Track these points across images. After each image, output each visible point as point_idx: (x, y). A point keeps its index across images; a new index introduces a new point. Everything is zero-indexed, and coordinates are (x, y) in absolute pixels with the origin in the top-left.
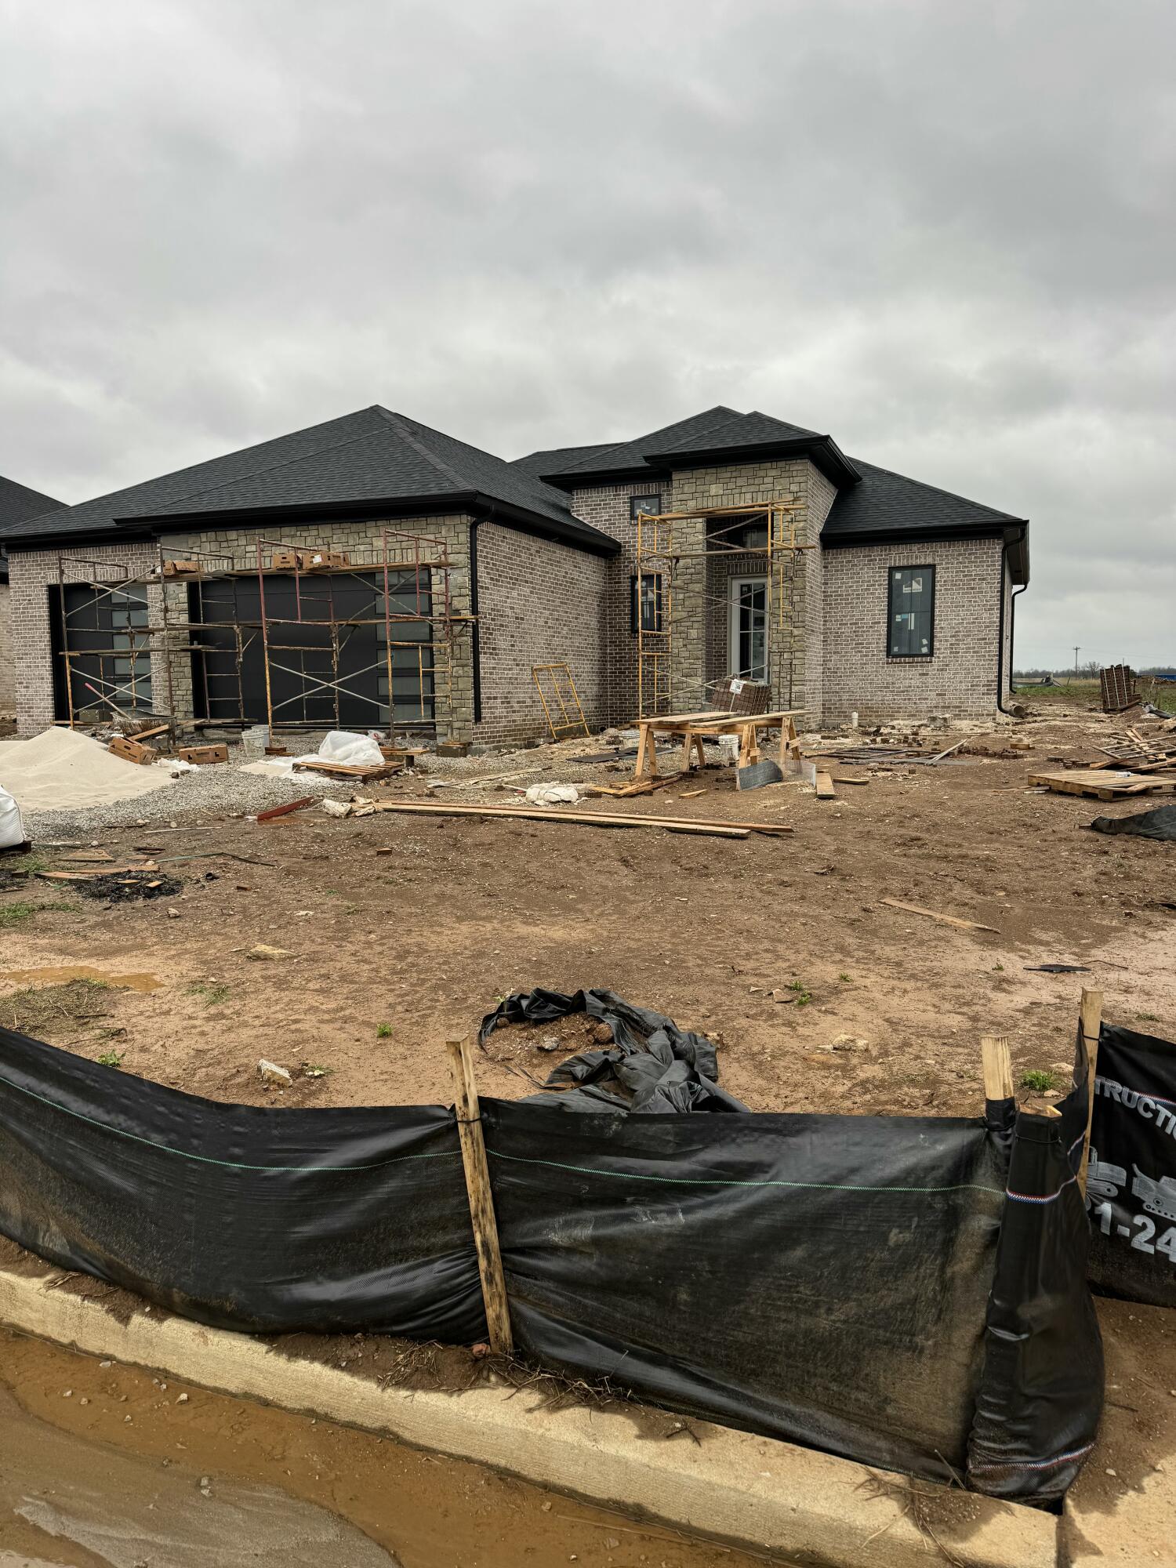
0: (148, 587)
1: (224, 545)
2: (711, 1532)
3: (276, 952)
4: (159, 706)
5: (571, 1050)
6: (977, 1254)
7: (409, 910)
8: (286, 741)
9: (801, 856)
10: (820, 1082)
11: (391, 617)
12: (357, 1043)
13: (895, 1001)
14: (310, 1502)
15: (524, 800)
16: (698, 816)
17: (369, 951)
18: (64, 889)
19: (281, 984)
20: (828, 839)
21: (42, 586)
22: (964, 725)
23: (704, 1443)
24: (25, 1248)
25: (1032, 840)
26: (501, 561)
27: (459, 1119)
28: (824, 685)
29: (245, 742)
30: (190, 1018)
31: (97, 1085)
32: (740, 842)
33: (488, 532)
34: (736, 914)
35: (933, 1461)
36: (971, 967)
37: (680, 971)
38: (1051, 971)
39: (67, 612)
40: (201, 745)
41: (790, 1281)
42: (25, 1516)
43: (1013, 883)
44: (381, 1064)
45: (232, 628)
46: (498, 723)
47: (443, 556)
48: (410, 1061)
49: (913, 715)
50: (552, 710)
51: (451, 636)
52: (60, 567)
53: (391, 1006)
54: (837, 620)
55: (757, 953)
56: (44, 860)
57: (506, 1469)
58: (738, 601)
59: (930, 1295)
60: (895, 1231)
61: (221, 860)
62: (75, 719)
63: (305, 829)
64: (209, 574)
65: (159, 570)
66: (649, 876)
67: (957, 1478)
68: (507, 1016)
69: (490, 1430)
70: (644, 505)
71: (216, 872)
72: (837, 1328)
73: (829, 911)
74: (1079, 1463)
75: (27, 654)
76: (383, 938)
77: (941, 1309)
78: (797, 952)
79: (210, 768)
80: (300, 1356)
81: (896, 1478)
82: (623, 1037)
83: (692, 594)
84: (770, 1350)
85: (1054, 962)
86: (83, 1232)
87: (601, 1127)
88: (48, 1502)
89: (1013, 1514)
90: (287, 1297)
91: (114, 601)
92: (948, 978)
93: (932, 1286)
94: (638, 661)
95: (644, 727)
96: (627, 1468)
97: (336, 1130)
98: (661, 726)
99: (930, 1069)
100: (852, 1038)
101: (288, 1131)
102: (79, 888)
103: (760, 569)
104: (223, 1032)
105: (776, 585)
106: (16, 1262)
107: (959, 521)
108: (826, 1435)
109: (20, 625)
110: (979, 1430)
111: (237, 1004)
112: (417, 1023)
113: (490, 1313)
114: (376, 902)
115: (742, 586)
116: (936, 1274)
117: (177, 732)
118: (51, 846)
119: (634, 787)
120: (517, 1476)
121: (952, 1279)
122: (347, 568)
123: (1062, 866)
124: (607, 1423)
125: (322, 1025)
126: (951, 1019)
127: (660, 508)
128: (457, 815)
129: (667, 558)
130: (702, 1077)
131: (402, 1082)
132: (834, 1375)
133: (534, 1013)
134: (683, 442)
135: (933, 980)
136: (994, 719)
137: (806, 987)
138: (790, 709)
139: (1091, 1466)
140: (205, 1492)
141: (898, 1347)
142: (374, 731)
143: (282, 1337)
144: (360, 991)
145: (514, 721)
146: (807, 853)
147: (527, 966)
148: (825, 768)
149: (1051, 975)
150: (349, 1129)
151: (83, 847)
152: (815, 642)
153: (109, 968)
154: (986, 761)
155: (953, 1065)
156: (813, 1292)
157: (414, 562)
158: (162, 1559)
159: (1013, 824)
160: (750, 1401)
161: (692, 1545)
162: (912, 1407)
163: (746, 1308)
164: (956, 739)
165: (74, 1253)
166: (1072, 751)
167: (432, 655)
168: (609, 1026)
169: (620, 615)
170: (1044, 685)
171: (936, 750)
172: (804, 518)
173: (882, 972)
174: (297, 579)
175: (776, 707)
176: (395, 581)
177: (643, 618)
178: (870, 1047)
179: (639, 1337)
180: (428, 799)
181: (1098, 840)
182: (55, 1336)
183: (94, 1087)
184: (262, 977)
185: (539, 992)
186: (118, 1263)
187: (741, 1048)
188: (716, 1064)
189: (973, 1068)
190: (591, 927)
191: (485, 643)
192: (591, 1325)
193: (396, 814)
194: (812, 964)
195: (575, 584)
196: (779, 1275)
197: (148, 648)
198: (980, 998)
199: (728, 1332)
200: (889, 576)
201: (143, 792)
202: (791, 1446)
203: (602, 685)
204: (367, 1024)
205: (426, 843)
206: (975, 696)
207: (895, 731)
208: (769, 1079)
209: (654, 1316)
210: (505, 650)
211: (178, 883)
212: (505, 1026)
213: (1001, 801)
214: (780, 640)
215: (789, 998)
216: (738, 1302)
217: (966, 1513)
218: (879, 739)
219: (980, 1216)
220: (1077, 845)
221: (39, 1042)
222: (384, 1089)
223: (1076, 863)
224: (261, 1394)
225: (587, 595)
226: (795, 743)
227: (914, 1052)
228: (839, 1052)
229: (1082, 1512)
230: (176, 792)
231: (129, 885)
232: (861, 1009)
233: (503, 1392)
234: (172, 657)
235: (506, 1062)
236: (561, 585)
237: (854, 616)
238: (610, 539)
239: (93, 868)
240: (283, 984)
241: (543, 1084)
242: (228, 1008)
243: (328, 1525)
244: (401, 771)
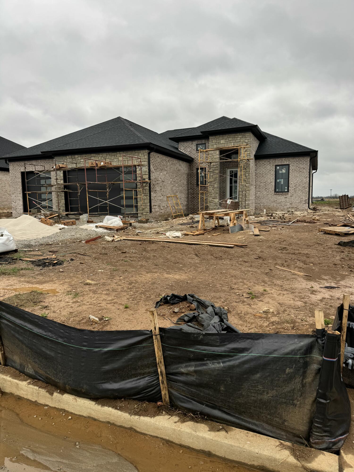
0: (51, 172)
1: (74, 159)
2: (232, 460)
3: (93, 282)
4: (55, 208)
5: (183, 312)
6: (313, 376)
7: (132, 270)
8: (93, 219)
9: (250, 253)
10: (260, 322)
11: (124, 181)
12: (118, 310)
13: (281, 297)
14: (110, 450)
15: (165, 236)
16: (218, 241)
17: (120, 282)
18: (28, 263)
19: (94, 292)
20: (258, 248)
21: (19, 172)
22: (298, 213)
23: (229, 433)
24: (21, 372)
25: (321, 248)
26: (158, 164)
27: (153, 334)
28: (255, 201)
29: (81, 219)
30: (68, 302)
31: (42, 324)
32: (231, 249)
33: (153, 155)
34: (231, 271)
35: (299, 439)
36: (304, 287)
37: (215, 288)
38: (328, 288)
39: (27, 180)
40: (68, 220)
41: (255, 384)
43: (315, 261)
44: (126, 316)
45: (77, 185)
46: (157, 213)
47: (140, 163)
48: (134, 316)
49: (282, 210)
50: (173, 209)
51: (143, 187)
52: (25, 166)
53: (128, 299)
54: (260, 181)
55: (238, 283)
56: (22, 255)
57: (169, 440)
58: (229, 176)
59: (299, 388)
60: (288, 369)
61: (75, 255)
62: (30, 212)
63: (100, 245)
64: (69, 168)
65: (54, 167)
66: (204, 259)
67: (307, 444)
68: (163, 302)
69: (163, 428)
70: (201, 146)
71: (74, 258)
72: (270, 399)
73: (259, 270)
74: (344, 439)
75: (15, 193)
76: (124, 278)
77: (302, 392)
78: (250, 282)
79: (71, 227)
80: (105, 405)
81: (288, 444)
82: (199, 308)
83: (215, 174)
84: (249, 405)
85: (329, 285)
86: (39, 368)
87: (197, 337)
88: (31, 450)
89: (325, 455)
90: (101, 388)
91: (41, 176)
92: (297, 290)
93: (299, 386)
94: (199, 194)
95: (201, 214)
96: (206, 440)
97: (115, 338)
98: (206, 214)
99: (293, 318)
100: (268, 309)
101: (101, 338)
102: (33, 263)
103: (236, 166)
104: (78, 307)
105: (241, 171)
106: (18, 376)
107: (296, 151)
108: (266, 430)
109: (13, 184)
110: (314, 429)
111: (82, 298)
112: (136, 304)
113: (163, 393)
114: (122, 267)
115: (230, 171)
116: (300, 382)
117: (60, 216)
118: (24, 251)
119: (198, 232)
120: (172, 442)
121: (305, 383)
122: (111, 166)
123: (330, 256)
124: (199, 426)
125: (107, 305)
126: (298, 303)
127: (205, 147)
128: (145, 241)
129: (207, 162)
130: (224, 320)
131: (132, 322)
132: (269, 413)
133: (171, 301)
134: (213, 127)
135: (292, 291)
136: (307, 211)
137: (253, 293)
138: (245, 208)
139: (348, 440)
140: (78, 447)
141: (289, 404)
142: (119, 216)
143: (100, 400)
144: (118, 294)
145: (161, 212)
146: (252, 252)
147: (168, 287)
148: (256, 226)
149: (328, 289)
150: (120, 337)
151: (33, 251)
152: (253, 188)
153: (42, 287)
154: (305, 224)
155: (300, 317)
156: (262, 388)
157: (131, 164)
158: (65, 467)
159: (314, 243)
160: (242, 420)
161: (226, 464)
162: (293, 422)
163: (242, 392)
164: (296, 217)
165: (36, 374)
166: (331, 221)
167: (137, 193)
168: (194, 305)
169: (193, 180)
170: (322, 201)
171: (290, 221)
172: (250, 150)
173: (276, 288)
174: (96, 170)
175: (241, 208)
176: (125, 170)
177: (200, 181)
178: (274, 312)
179: (209, 400)
180: (136, 236)
181: (340, 248)
182: (30, 399)
183: (41, 324)
184: (89, 290)
185: (173, 295)
186: (49, 377)
187: (235, 312)
188: (227, 317)
189: (306, 318)
190: (187, 275)
191: (153, 189)
192: (194, 397)
193: (127, 241)
194: (255, 286)
195: (180, 171)
196: (252, 382)
197: (52, 191)
198: (307, 296)
199: (236, 399)
200: (275, 168)
201: (51, 234)
202: (255, 434)
203: (188, 201)
204: (121, 304)
205: (136, 249)
206: (301, 204)
207: (277, 215)
208: (244, 321)
209: (213, 394)
210: (159, 191)
211: (62, 262)
212: (163, 305)
213: (310, 236)
214: (242, 187)
215: (248, 297)
216: (239, 390)
217: (310, 455)
218: (272, 218)
219: (314, 364)
220: (334, 249)
221: (22, 310)
222: (127, 324)
223: (334, 255)
224: (93, 417)
225: (183, 174)
226: (247, 219)
227: (287, 313)
228: (265, 313)
229: (346, 454)
230: (61, 234)
231: (48, 262)
232: (271, 300)
233: (167, 417)
234: (59, 193)
235: (163, 316)
236: (175, 171)
237: (265, 180)
238: (190, 157)
239: (36, 257)
241: (175, 323)
242: (79, 299)
243: (115, 457)
244: (128, 228)
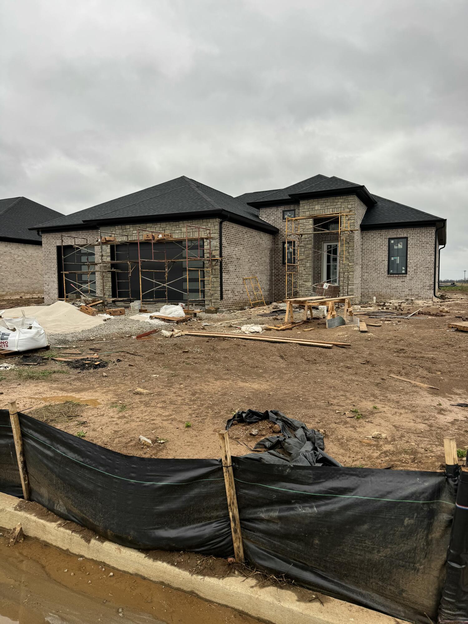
0: (95, 247)
1: (124, 230)
3: (145, 391)
4: (99, 293)
5: (263, 435)
6: (442, 530)
7: (196, 375)
8: (147, 307)
9: (355, 356)
10: (367, 451)
11: (188, 258)
12: (177, 430)
13: (397, 418)
15: (240, 331)
16: (311, 339)
17: (181, 392)
18: (63, 365)
19: (147, 404)
20: (365, 349)
21: (54, 246)
22: (420, 302)
23: (325, 604)
24: (49, 510)
25: (451, 350)
26: (232, 236)
27: (223, 465)
28: (361, 285)
29: (131, 307)
30: (112, 417)
32: (329, 350)
33: (226, 225)
34: (329, 379)
35: (422, 617)
36: (428, 404)
37: (306, 403)
38: (462, 406)
39: (64, 256)
40: (115, 308)
41: (362, 538)
42: (49, 621)
43: (444, 369)
44: (187, 438)
45: (127, 263)
46: (230, 300)
47: (209, 235)
48: (198, 438)
49: (399, 298)
50: (251, 295)
51: (212, 266)
52: (62, 239)
53: (190, 415)
54: (367, 259)
55: (338, 396)
56: (54, 353)
57: (243, 611)
58: (326, 252)
59: (422, 546)
60: (407, 519)
61: (123, 354)
62: (66, 298)
63: (155, 342)
64: (119, 242)
65: (99, 240)
66: (292, 363)
68: (237, 420)
69: (236, 594)
70: (288, 214)
71: (121, 359)
72: (382, 559)
73: (367, 379)
75: (48, 272)
76: (186, 386)
77: (426, 553)
78: (355, 396)
79: (118, 317)
80: (158, 559)
82: (285, 430)
83: (307, 249)
84: (353, 566)
85: (463, 403)
86: (72, 505)
87: (282, 471)
90: (153, 535)
91: (82, 252)
92: (418, 408)
93: (422, 543)
94: (285, 275)
95: (289, 302)
96: (293, 614)
97: (173, 468)
98: (296, 302)
99: (413, 447)
100: (380, 433)
101: (154, 467)
102: (68, 364)
103: (335, 239)
104: (125, 423)
105: (342, 245)
106: (46, 516)
107: (417, 220)
108: (376, 604)
109: (46, 261)
110: (443, 605)
111: (130, 412)
112: (201, 422)
113: (235, 545)
114: (183, 372)
115: (328, 246)
116: (424, 538)
117: (106, 303)
118: (57, 348)
119: (284, 326)
120: (247, 614)
121: (431, 540)
122: (172, 239)
123: (464, 362)
124: (284, 594)
125: (163, 422)
126: (421, 425)
127: (295, 215)
128: (214, 337)
129: (297, 234)
130: (318, 449)
131: (196, 446)
132: (380, 578)
133: (248, 419)
134: (304, 189)
135: (413, 409)
136: (432, 300)
137: (359, 411)
138: (348, 295)
141: (408, 569)
142: (181, 304)
143: (151, 551)
144: (178, 408)
145: (236, 299)
146: (357, 355)
147: (244, 399)
148: (363, 319)
149: (462, 408)
150: (178, 467)
151: (69, 348)
152: (358, 268)
153: (80, 397)
154: (430, 317)
155: (423, 446)
156: (372, 544)
157: (198, 237)
159: (443, 344)
162: (414, 594)
163: (343, 548)
164: (417, 308)
165: (69, 513)
166: (466, 314)
167: (204, 273)
168: (279, 426)
169: (278, 257)
170: (453, 286)
171: (409, 312)
172: (354, 218)
173: (391, 405)
174: (152, 244)
175: (342, 295)
176: (190, 244)
177: (287, 259)
178: (387, 437)
179: (297, 558)
180: (202, 330)
182: (61, 546)
183: (77, 447)
184: (139, 401)
185: (250, 410)
186: (86, 518)
187: (334, 436)
188: (323, 443)
189: (431, 447)
190: (269, 384)
191: (225, 269)
192: (277, 552)
193: (190, 336)
194: (361, 401)
195: (260, 245)
196: (357, 536)
197: (95, 271)
198: (432, 417)
199: (335, 558)
200: (388, 242)
201: (92, 327)
202: (362, 607)
203: (271, 285)
204: (181, 422)
205: (202, 348)
206: (424, 290)
207: (391, 305)
208: (346, 450)
209: (303, 550)
210: (232, 271)
211: (106, 363)
212: (236, 424)
213: (437, 334)
214: (344, 267)
215: (353, 416)
216: (340, 545)
218: (385, 308)
219: (443, 514)
224: (142, 574)
225: (265, 249)
226: (350, 309)
227: (406, 440)
228: (375, 439)
230: (105, 327)
231: (88, 364)
232: (383, 421)
233: (241, 579)
234: (104, 274)
235: (237, 440)
236: (255, 245)
237: (374, 258)
238: (274, 227)
239: (73, 356)
240: (148, 404)
241: (252, 449)
242: (126, 413)
244: (191, 319)
